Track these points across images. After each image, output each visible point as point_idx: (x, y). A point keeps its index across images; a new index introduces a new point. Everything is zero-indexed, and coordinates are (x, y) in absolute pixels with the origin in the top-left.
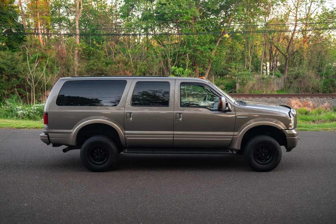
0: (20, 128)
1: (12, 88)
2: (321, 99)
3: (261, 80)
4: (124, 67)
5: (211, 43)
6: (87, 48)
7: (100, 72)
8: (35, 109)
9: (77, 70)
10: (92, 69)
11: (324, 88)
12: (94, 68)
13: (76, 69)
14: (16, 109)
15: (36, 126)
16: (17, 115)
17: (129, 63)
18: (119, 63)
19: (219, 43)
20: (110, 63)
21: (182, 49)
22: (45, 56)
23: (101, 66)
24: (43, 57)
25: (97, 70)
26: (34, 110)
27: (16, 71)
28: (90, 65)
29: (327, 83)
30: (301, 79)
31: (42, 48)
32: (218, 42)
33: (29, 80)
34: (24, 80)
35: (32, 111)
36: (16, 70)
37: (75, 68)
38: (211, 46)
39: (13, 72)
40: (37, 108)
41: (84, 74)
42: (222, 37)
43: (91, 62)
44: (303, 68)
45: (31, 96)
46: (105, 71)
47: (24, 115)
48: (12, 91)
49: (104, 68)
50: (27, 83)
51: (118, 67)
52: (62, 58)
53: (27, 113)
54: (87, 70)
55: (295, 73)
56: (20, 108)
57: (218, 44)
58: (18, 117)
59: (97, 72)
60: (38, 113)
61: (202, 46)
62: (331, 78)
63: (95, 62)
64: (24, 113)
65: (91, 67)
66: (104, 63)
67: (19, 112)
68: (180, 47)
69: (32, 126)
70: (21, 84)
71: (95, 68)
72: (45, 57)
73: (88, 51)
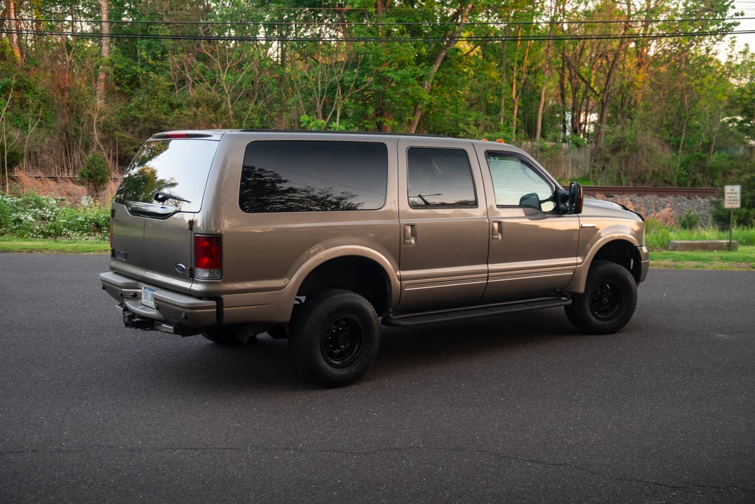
2: (661, 199)
3: (537, 152)
4: (210, 116)
6: (127, 66)
7: (153, 127)
9: (98, 119)
10: (135, 118)
11: (682, 175)
12: (139, 116)
13: (95, 117)
17: (223, 105)
18: (198, 105)
19: (442, 62)
20: (179, 106)
21: (349, 76)
22: (25, 84)
23: (157, 112)
24: (20, 87)
25: (146, 120)
28: (129, 111)
29: (688, 162)
30: (627, 152)
31: (18, 65)
32: (439, 61)
37: (92, 114)
38: (420, 69)
41: (116, 129)
42: (448, 49)
43: (135, 101)
44: (633, 126)
46: (165, 124)
49: (163, 117)
51: (196, 115)
52: (63, 92)
54: (123, 121)
55: (613, 137)
57: (437, 66)
59: (148, 125)
61: (396, 70)
62: (697, 151)
63: (143, 102)
65: (133, 113)
66: (165, 106)
68: (344, 70)
71: (142, 117)
72: (25, 86)
73: (129, 75)
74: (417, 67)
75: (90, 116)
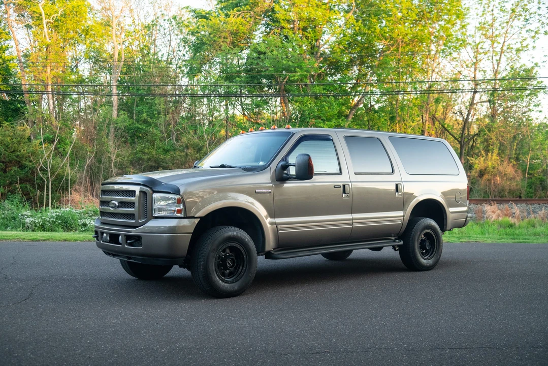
0: (38, 241)
1: (11, 184)
2: (530, 206)
4: (196, 156)
6: (130, 125)
7: (154, 164)
8: (53, 216)
9: (115, 160)
10: (140, 159)
11: (530, 192)
12: (143, 157)
13: (113, 158)
14: (22, 215)
15: (65, 238)
16: (24, 224)
17: (205, 149)
18: (187, 147)
20: (169, 150)
23: (156, 154)
25: (149, 159)
26: (51, 218)
27: (18, 155)
28: (136, 153)
29: (532, 183)
30: (489, 176)
32: (351, 116)
33: (42, 169)
34: (33, 171)
35: (48, 219)
36: (19, 153)
37: (111, 156)
39: (13, 156)
40: (58, 214)
42: (357, 108)
43: (138, 148)
44: (493, 158)
46: (163, 163)
47: (36, 226)
48: (12, 188)
49: (162, 157)
50: (37, 174)
51: (187, 154)
53: (40, 223)
54: (131, 161)
55: (479, 166)
56: (28, 215)
57: (351, 119)
58: (25, 228)
59: (150, 163)
60: (59, 224)
62: (539, 175)
63: (145, 148)
64: (35, 222)
65: (139, 155)
66: (161, 150)
67: (28, 220)
69: (57, 238)
70: (27, 176)
71: (146, 157)
73: (132, 131)
75: (109, 157)
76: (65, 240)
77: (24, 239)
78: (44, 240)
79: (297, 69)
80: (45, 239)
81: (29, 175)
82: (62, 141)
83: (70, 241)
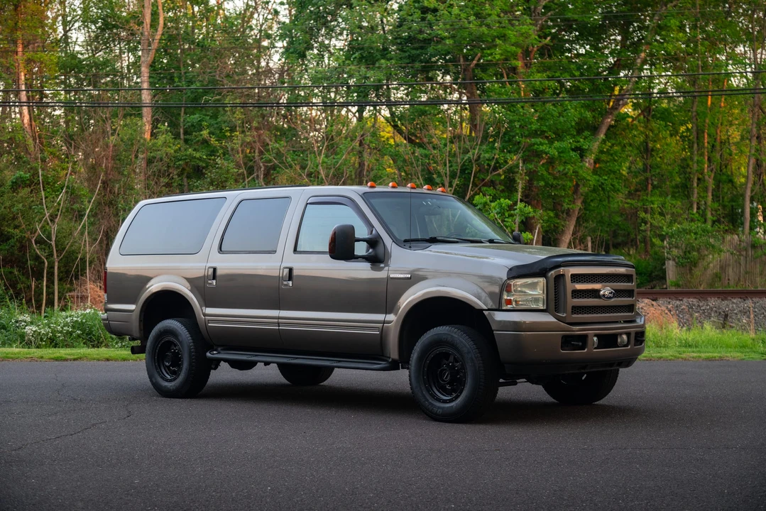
0: (66, 360)
3: (746, 250)
5: (580, 132)
6: (176, 151)
8: (67, 323)
14: (17, 322)
16: (22, 336)
19: (606, 132)
21: (487, 152)
26: (64, 326)
31: (30, 154)
32: (604, 129)
35: (60, 328)
38: (581, 140)
42: (616, 113)
45: (43, 290)
47: (42, 340)
53: (48, 334)
56: (26, 322)
57: (602, 136)
58: (25, 341)
60: (79, 336)
61: (551, 142)
64: (40, 333)
67: (29, 330)
74: (578, 138)
76: (108, 360)
77: (42, 357)
78: (75, 360)
79: (498, 41)
80: (75, 357)
81: (16, 252)
82: (48, 183)
83: (116, 360)
